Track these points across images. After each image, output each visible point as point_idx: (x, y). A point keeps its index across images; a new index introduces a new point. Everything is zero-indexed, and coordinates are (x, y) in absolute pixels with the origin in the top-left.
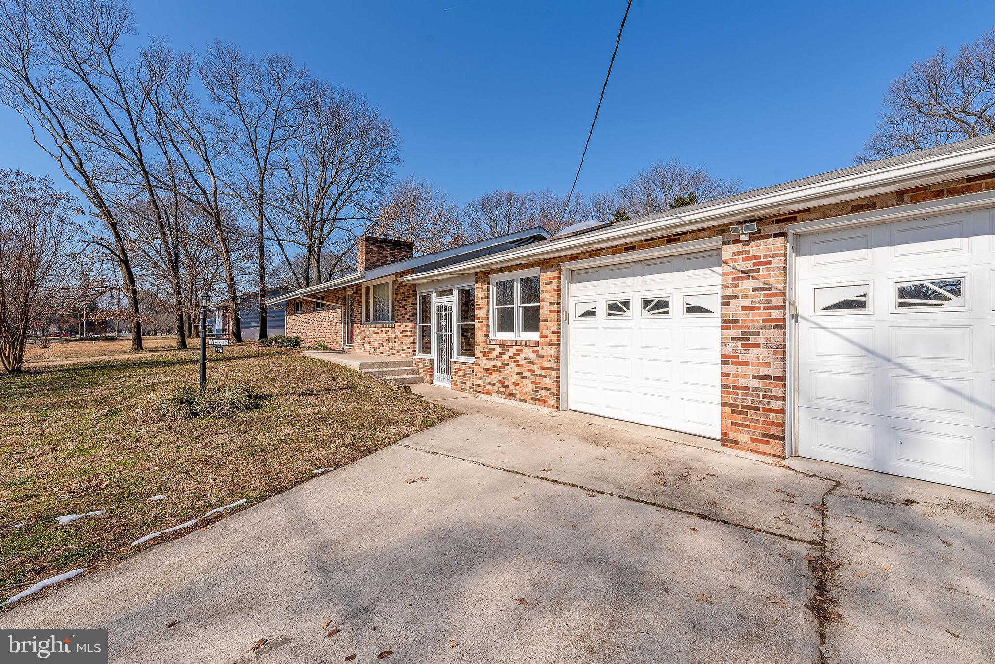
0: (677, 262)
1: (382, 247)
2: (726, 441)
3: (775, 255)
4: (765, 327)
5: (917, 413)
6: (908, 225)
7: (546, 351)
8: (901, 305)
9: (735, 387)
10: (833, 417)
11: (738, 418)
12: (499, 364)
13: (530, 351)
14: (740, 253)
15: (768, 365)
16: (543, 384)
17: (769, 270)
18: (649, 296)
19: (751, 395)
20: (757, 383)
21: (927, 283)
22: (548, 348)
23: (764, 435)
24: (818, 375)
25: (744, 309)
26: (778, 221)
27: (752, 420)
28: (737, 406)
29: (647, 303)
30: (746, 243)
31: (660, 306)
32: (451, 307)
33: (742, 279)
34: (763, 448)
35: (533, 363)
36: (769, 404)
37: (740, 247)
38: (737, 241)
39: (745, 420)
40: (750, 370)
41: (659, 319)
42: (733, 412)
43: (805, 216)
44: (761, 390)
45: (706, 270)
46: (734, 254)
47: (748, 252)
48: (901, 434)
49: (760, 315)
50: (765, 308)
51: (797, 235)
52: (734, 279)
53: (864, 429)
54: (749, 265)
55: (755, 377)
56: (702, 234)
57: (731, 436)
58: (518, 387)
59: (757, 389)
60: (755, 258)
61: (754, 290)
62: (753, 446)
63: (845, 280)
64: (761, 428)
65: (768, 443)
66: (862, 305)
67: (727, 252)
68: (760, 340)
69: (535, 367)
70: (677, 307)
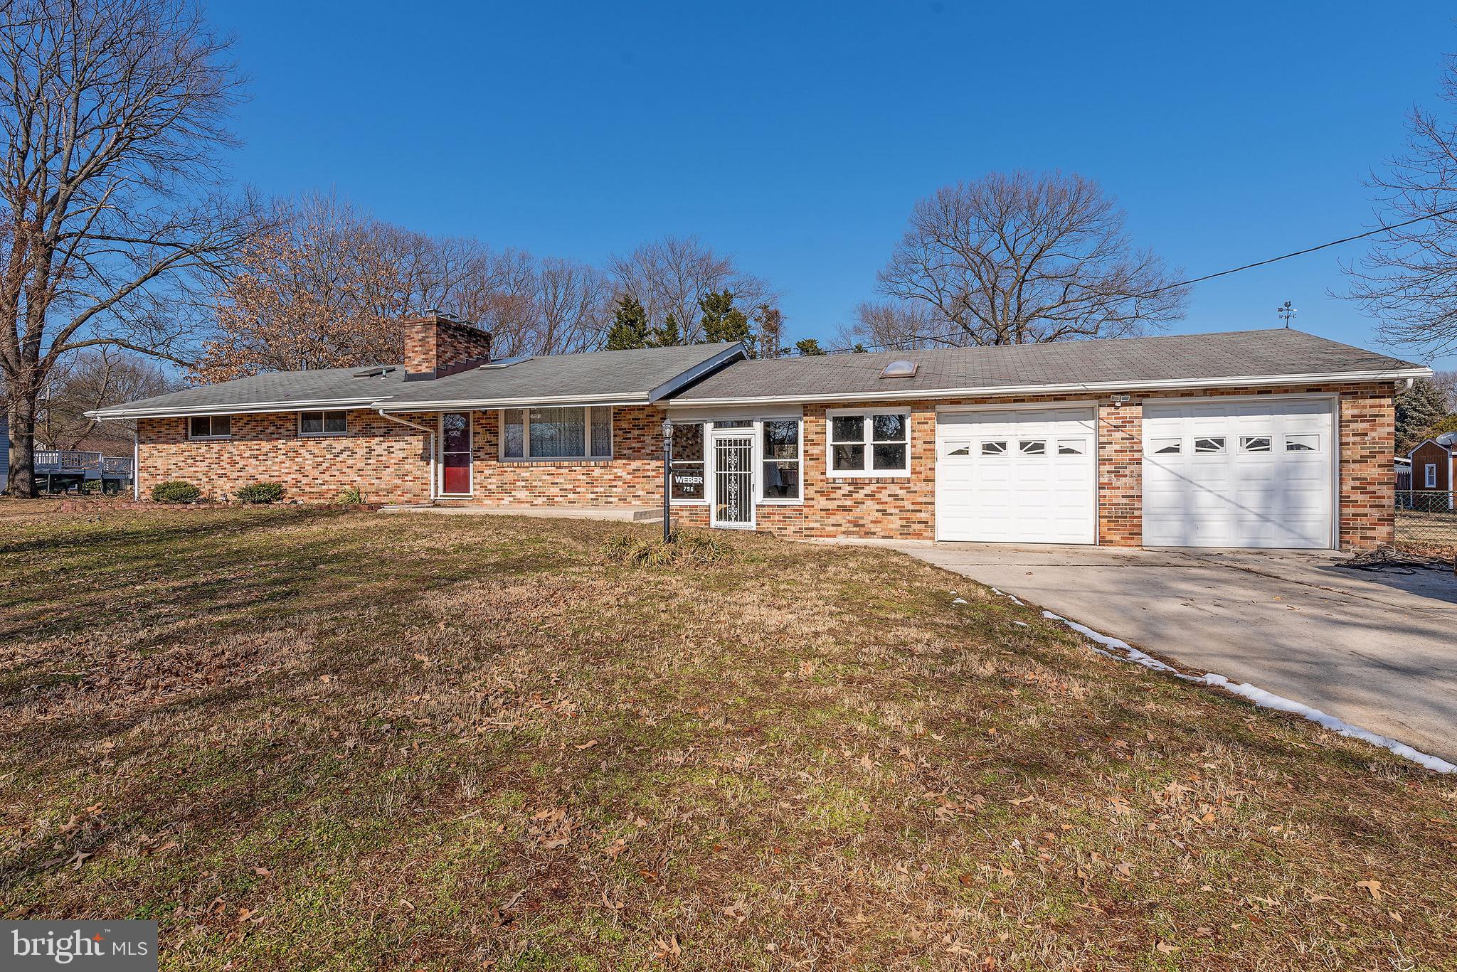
0: (1050, 414)
1: (455, 337)
2: (1103, 542)
3: (1136, 418)
4: (1130, 464)
5: (1203, 511)
6: (1201, 407)
7: (921, 487)
8: (1197, 451)
9: (1109, 505)
10: (1160, 519)
11: (1112, 525)
12: (849, 503)
13: (898, 488)
14: (1113, 414)
15: (1132, 488)
16: (917, 518)
17: (1133, 426)
18: (1025, 439)
19: (1121, 509)
20: (1125, 501)
21: (1209, 440)
22: (924, 484)
23: (1130, 534)
24: (1154, 494)
25: (1116, 451)
26: (1138, 396)
27: (1121, 525)
28: (1112, 517)
29: (1023, 445)
30: (1117, 408)
31: (1036, 448)
32: (750, 441)
33: (1115, 431)
34: (1129, 542)
35: (903, 499)
36: (1133, 513)
37: (1112, 410)
38: (1113, 405)
39: (1117, 525)
40: (1120, 492)
41: (1035, 458)
42: (1108, 521)
43: (1155, 395)
44: (1129, 505)
45: (1076, 423)
46: (1108, 414)
47: (1118, 414)
48: (1197, 523)
49: (1127, 456)
50: (1130, 451)
51: (1146, 405)
52: (1108, 431)
53: (1179, 523)
54: (1119, 423)
55: (1123, 496)
56: (1083, 397)
57: (1108, 538)
58: (879, 525)
59: (1126, 504)
60: (1123, 418)
61: (1122, 439)
62: (1123, 542)
63: (1169, 435)
64: (1128, 530)
65: (1133, 538)
66: (1177, 450)
67: (1104, 412)
68: (1127, 472)
69: (905, 503)
70: (1051, 448)
